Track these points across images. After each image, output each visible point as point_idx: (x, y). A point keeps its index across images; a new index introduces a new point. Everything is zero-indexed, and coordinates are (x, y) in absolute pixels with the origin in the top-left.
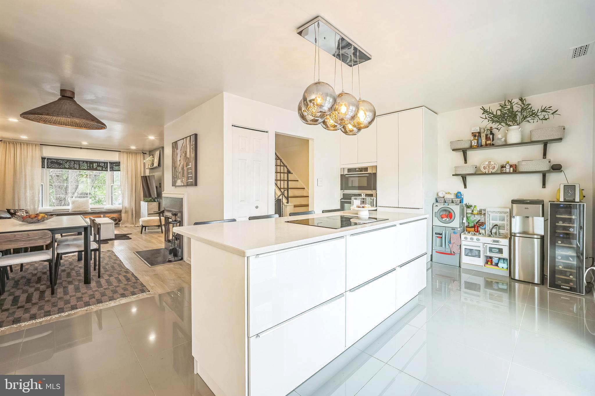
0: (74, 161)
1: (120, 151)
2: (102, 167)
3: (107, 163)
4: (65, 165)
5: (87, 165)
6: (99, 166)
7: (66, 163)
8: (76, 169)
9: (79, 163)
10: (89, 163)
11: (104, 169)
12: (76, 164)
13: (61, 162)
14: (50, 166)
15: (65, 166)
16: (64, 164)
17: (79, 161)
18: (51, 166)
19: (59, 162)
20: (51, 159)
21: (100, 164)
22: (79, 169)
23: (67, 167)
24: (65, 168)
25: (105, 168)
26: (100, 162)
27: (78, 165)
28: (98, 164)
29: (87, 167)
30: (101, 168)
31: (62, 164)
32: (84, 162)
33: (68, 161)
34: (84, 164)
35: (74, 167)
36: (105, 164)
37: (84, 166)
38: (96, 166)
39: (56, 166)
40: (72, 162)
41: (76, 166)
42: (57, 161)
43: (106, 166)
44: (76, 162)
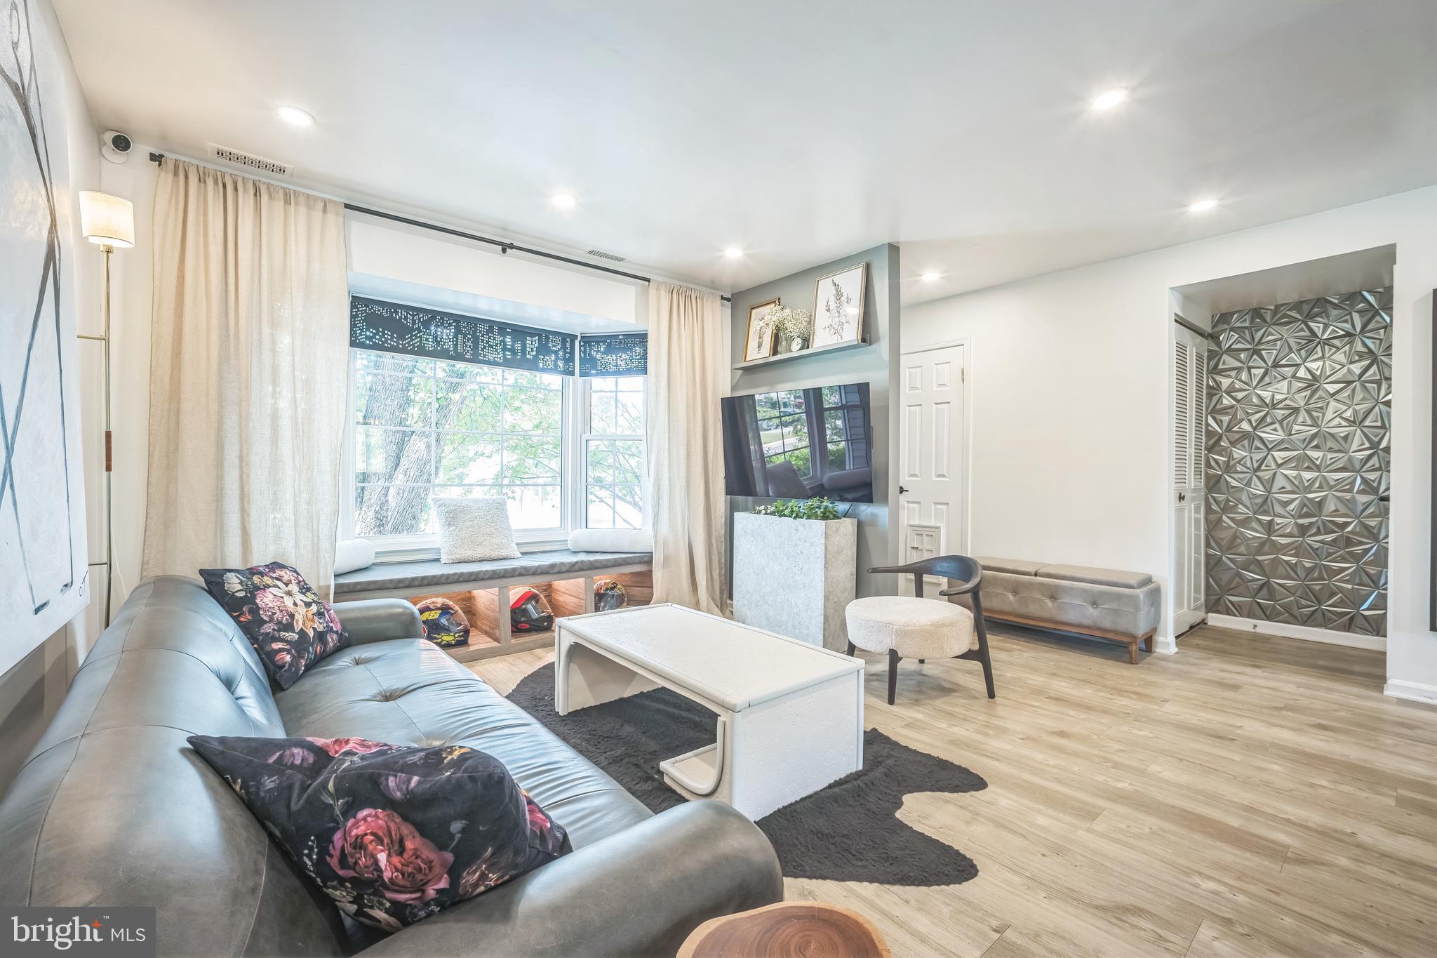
0: (457, 318)
1: (648, 280)
2: (555, 354)
3: (573, 337)
4: (421, 337)
5: (504, 341)
6: (543, 349)
7: (427, 325)
8: (460, 357)
9: (475, 332)
10: (509, 333)
11: (560, 365)
12: (465, 335)
13: (406, 318)
15: (421, 340)
16: (420, 331)
17: (475, 321)
19: (400, 318)
20: (368, 302)
21: (547, 338)
22: (475, 359)
23: (430, 345)
24: (421, 351)
25: (566, 362)
26: (548, 333)
27: (469, 339)
28: (540, 340)
29: (505, 354)
30: (549, 362)
31: (411, 330)
32: (491, 328)
33: (433, 318)
34: (494, 339)
35: (456, 346)
36: (564, 341)
37: (492, 347)
38: (535, 349)
39: (387, 339)
40: (450, 325)
41: (464, 343)
42: (391, 313)
43: (568, 353)
44: (464, 327)
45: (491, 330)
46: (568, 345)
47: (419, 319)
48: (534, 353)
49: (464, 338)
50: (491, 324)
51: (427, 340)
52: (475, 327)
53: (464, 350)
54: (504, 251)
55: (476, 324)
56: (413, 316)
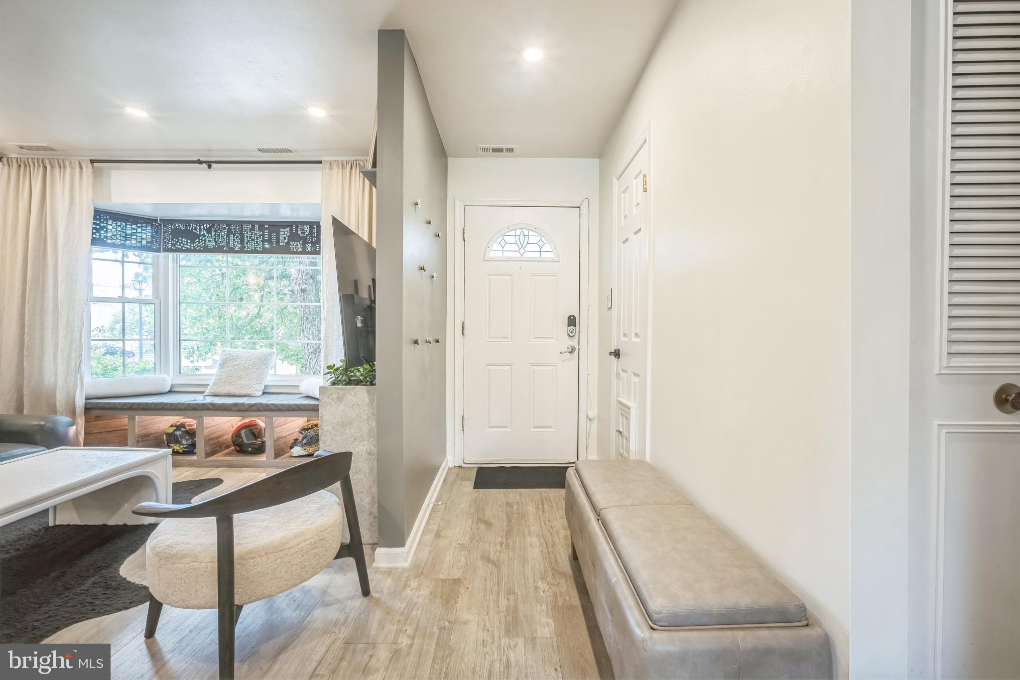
0: (229, 223)
1: (320, 162)
2: (304, 239)
4: (205, 240)
5: (263, 235)
6: (294, 237)
7: (209, 231)
8: (231, 250)
9: (241, 231)
10: (266, 229)
11: (309, 247)
12: (234, 234)
13: (196, 228)
14: (170, 246)
15: (205, 242)
16: (204, 236)
17: (241, 223)
18: (173, 245)
19: (192, 229)
20: (172, 222)
21: (297, 227)
22: (241, 251)
23: (211, 245)
24: (206, 250)
25: (313, 244)
26: (297, 224)
27: (237, 237)
28: (291, 230)
29: (263, 245)
30: (299, 246)
31: (198, 236)
32: (253, 226)
33: (213, 225)
34: (256, 234)
35: (228, 243)
36: (311, 228)
37: (253, 240)
38: (287, 238)
39: (184, 244)
40: (224, 229)
41: (234, 240)
42: (186, 227)
43: (315, 237)
44: (234, 229)
45: (253, 228)
46: (315, 231)
47: (204, 228)
48: (286, 241)
49: (234, 237)
50: (253, 223)
51: (209, 241)
52: (242, 228)
53: (234, 245)
54: (210, 167)
55: (242, 226)
56: (200, 226)
